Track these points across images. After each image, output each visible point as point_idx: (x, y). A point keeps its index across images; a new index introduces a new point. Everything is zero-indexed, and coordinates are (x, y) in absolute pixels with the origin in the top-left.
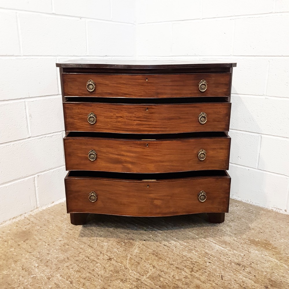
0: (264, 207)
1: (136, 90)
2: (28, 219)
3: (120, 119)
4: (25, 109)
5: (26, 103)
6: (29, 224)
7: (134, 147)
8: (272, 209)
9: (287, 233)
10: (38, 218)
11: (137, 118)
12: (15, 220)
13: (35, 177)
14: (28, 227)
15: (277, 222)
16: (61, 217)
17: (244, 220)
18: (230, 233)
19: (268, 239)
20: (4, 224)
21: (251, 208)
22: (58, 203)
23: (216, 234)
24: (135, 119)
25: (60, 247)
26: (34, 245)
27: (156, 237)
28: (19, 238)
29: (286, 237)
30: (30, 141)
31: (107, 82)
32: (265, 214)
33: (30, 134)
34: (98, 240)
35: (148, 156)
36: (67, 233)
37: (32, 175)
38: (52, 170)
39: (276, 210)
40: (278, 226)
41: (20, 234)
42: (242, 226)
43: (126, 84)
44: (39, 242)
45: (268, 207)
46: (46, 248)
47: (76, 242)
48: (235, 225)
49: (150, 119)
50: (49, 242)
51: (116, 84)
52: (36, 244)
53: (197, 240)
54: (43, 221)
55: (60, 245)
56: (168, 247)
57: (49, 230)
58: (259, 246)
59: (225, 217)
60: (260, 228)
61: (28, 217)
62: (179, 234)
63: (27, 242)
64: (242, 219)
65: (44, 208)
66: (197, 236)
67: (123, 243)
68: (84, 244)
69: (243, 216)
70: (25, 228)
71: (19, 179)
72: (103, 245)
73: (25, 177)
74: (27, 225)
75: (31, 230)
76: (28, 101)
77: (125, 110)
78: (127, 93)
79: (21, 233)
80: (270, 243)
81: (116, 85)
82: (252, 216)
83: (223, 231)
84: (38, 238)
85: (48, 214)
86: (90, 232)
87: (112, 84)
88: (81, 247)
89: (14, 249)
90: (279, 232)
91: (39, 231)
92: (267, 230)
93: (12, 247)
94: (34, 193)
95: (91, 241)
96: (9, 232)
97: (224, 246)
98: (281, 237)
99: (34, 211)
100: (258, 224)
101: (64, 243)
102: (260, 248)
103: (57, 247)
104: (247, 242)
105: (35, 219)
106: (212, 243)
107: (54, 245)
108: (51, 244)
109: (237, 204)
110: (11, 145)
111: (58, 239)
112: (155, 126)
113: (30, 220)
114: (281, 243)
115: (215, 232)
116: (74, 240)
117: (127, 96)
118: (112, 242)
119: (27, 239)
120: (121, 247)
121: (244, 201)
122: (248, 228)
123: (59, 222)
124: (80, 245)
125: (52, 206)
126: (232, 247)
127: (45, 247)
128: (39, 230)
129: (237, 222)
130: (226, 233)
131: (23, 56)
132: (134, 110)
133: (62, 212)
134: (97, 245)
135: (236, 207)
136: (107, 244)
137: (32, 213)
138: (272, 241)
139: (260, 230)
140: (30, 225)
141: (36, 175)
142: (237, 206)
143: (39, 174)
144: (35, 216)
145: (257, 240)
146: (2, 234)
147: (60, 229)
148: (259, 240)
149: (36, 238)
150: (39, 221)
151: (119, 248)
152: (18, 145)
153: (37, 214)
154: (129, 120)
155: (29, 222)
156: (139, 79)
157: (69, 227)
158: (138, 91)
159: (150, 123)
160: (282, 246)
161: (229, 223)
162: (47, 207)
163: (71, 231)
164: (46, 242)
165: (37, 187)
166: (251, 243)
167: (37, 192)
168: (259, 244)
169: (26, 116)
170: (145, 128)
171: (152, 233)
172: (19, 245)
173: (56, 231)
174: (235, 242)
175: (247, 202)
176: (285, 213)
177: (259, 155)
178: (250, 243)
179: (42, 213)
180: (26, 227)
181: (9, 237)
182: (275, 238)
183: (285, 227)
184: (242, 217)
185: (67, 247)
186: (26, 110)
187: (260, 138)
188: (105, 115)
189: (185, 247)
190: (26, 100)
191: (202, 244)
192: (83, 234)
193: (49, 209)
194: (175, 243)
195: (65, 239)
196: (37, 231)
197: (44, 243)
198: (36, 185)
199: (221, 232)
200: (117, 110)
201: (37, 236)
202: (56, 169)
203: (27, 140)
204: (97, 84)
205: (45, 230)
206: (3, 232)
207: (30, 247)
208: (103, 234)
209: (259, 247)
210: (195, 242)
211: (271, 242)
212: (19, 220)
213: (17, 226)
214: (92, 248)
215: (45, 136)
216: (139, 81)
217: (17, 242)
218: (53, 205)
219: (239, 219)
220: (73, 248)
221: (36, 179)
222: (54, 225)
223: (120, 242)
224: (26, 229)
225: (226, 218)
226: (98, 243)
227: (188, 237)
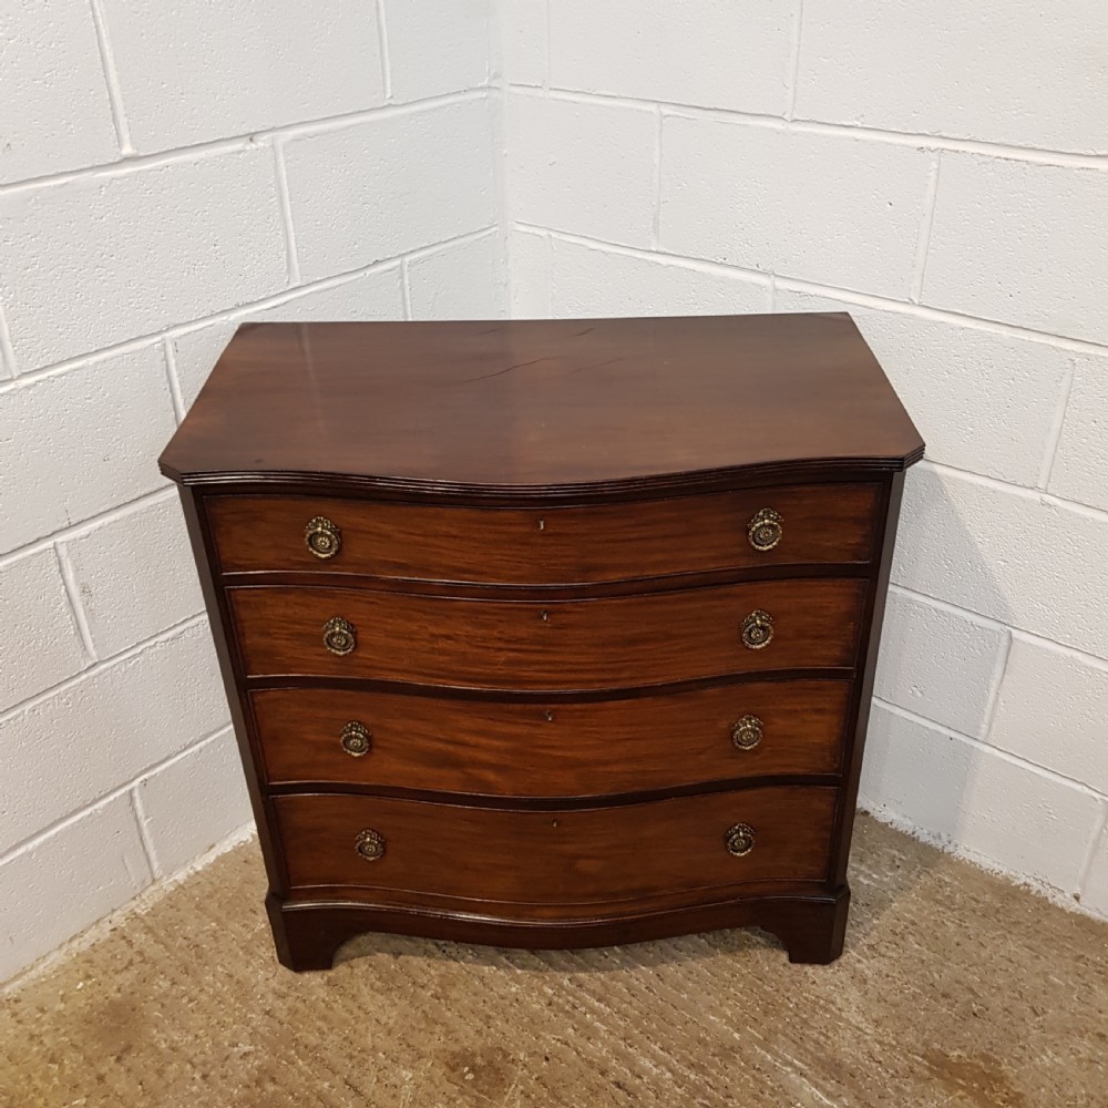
0: (997, 868)
1: (499, 557)
2: (124, 938)
3: (442, 644)
4: (61, 571)
5: (63, 551)
6: (131, 963)
7: (500, 721)
8: (1028, 881)
9: (1068, 1016)
10: (162, 933)
11: (507, 641)
12: (79, 944)
13: (131, 791)
14: (127, 979)
15: (1037, 957)
16: (244, 926)
17: (916, 946)
18: (859, 1019)
19: (996, 1053)
20: (41, 967)
21: (947, 879)
22: (229, 849)
23: (805, 1022)
24: (501, 645)
25: (246, 1091)
26: (152, 1078)
27: (589, 1039)
28: (99, 1040)
29: (1062, 1038)
30: (94, 677)
31: (387, 528)
32: (998, 911)
33: (94, 654)
34: (381, 1054)
35: (552, 747)
36: (267, 1013)
37: (120, 787)
38: (197, 747)
39: (1041, 888)
40: (1039, 981)
41: (101, 1021)
42: (905, 978)
43: (461, 538)
44: (170, 1063)
45: (1012, 873)
46: (198, 1096)
47: (300, 1062)
48: (879, 973)
49: (559, 645)
50: (204, 1064)
51: (420, 535)
52: (160, 1073)
53: (737, 1056)
54: (180, 948)
55: (246, 1077)
56: (629, 1095)
57: (204, 998)
58: (962, 1087)
59: (848, 926)
60: (971, 990)
61: (123, 929)
62: (673, 1024)
63: (129, 1060)
64: (911, 938)
65: (180, 876)
66: (736, 1035)
67: (468, 1072)
68: (330, 1074)
69: (913, 923)
70: (115, 988)
71: (75, 812)
72: (399, 1083)
73: (95, 801)
74: (122, 971)
75: (138, 995)
76: (68, 542)
77: (464, 617)
78: (465, 566)
79: (103, 1013)
80: (1001, 1072)
81: (420, 539)
82: (949, 924)
83: (834, 1009)
84: (165, 1041)
85: (197, 907)
86: (352, 1013)
87: (402, 536)
88: (319, 1088)
89: (84, 1101)
90: (1039, 1011)
91: (167, 1002)
92: (996, 1003)
93: (75, 1087)
94: (138, 842)
95: (354, 1061)
96: (62, 1006)
97: (831, 1086)
98: (1046, 1041)
99: (144, 897)
100: (966, 969)
101: (259, 1069)
102: (961, 1098)
103: (236, 1092)
104: (919, 1063)
105: (149, 936)
106: (789, 1069)
107: (225, 1077)
108: (212, 1073)
109: (896, 853)
110: (26, 713)
111: (236, 1049)
112: (576, 667)
113: (130, 943)
114: (1042, 1073)
115: (805, 1012)
116: (293, 1052)
117: (466, 576)
118: (429, 1064)
119: (128, 1049)
120: (462, 1093)
121: (924, 838)
122: (928, 988)
123: (237, 956)
124: (317, 1082)
125: (211, 865)
126: (860, 1091)
127: (195, 1088)
128: (166, 995)
129: (889, 954)
130: (844, 1014)
131: (19, 377)
132: (496, 617)
133: (247, 899)
134: (375, 1080)
135: (892, 869)
136: (410, 1075)
137: (138, 906)
138: (1010, 1063)
139: (969, 1002)
140: (134, 970)
141: (136, 783)
142: (898, 863)
143: (146, 776)
144: (149, 922)
145: (956, 1054)
146: (38, 1019)
147: (243, 990)
148: (964, 1055)
149: (158, 1042)
150: (166, 947)
151: (454, 1100)
152: (51, 706)
153: (153, 912)
154: (477, 647)
155: (130, 953)
156: (510, 524)
157: (274, 983)
158: (508, 561)
159: (557, 658)
160: (1043, 1090)
161: (859, 961)
162: (192, 872)
163: (279, 1003)
164: (195, 1060)
165: (147, 817)
166: (930, 1069)
167: (146, 833)
168: (960, 1077)
169: (66, 598)
170: (540, 674)
171: (574, 1017)
172: (101, 1078)
173: (230, 1005)
174: (874, 1065)
175: (933, 842)
176: (1074, 907)
177: (997, 699)
178: (926, 1073)
179: (172, 901)
180: (119, 979)
181: (64, 1034)
182: (1021, 1043)
183: (1067, 985)
184: (911, 928)
185: (271, 1088)
186: (63, 577)
187: (1005, 638)
188: (389, 627)
189: (689, 1093)
190: (59, 539)
191: (753, 1076)
192: (324, 1018)
193: (196, 880)
194: (655, 1070)
195: (260, 1048)
196: (163, 1005)
197: (188, 1067)
198: (141, 813)
199: (826, 1010)
200: (433, 614)
201: (163, 1031)
202: (209, 740)
203: (84, 677)
204: (344, 533)
205: (191, 1001)
206: (42, 1011)
207: (140, 1087)
208: (396, 1023)
209: (960, 1093)
210: (731, 1067)
211: (1003, 1067)
212: (93, 941)
213: (89, 977)
214: (359, 1094)
215: (152, 643)
216: (512, 529)
217: (92, 1065)
218: (211, 857)
219: (898, 939)
220: (292, 1094)
221: (136, 794)
222: (220, 969)
223: (458, 1064)
224: (119, 990)
225: (852, 931)
226: (380, 1070)
227: (704, 1038)
